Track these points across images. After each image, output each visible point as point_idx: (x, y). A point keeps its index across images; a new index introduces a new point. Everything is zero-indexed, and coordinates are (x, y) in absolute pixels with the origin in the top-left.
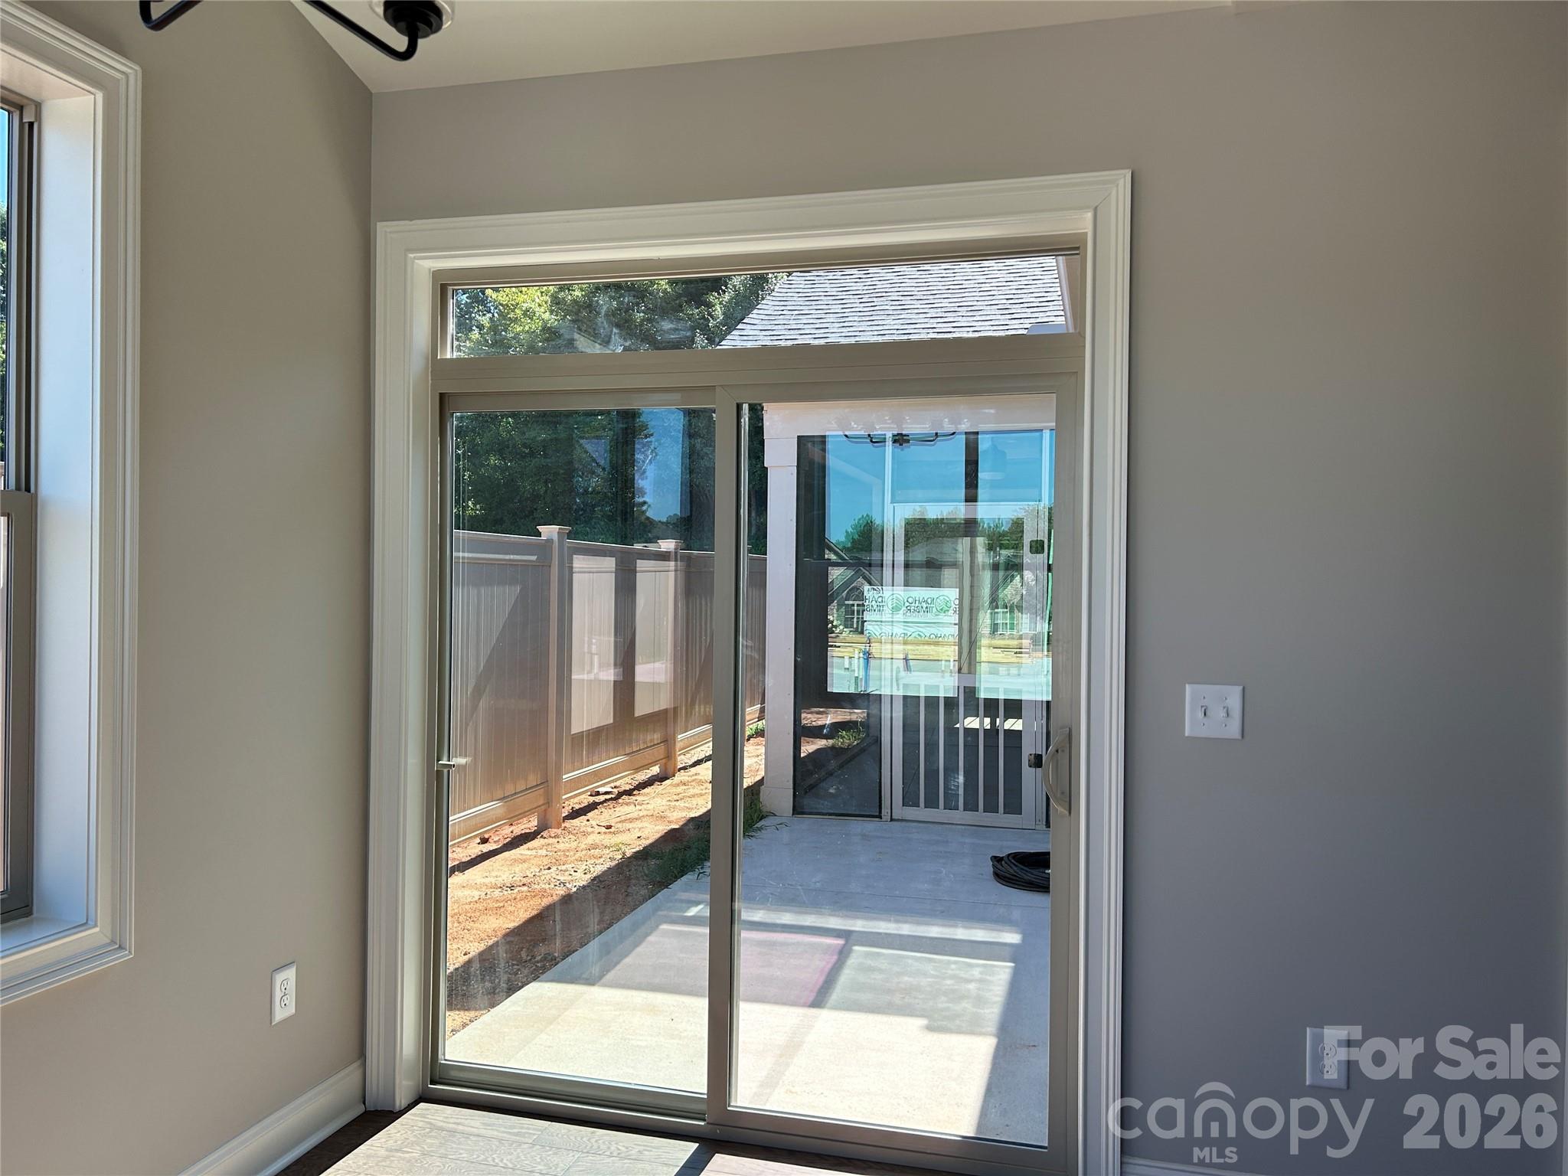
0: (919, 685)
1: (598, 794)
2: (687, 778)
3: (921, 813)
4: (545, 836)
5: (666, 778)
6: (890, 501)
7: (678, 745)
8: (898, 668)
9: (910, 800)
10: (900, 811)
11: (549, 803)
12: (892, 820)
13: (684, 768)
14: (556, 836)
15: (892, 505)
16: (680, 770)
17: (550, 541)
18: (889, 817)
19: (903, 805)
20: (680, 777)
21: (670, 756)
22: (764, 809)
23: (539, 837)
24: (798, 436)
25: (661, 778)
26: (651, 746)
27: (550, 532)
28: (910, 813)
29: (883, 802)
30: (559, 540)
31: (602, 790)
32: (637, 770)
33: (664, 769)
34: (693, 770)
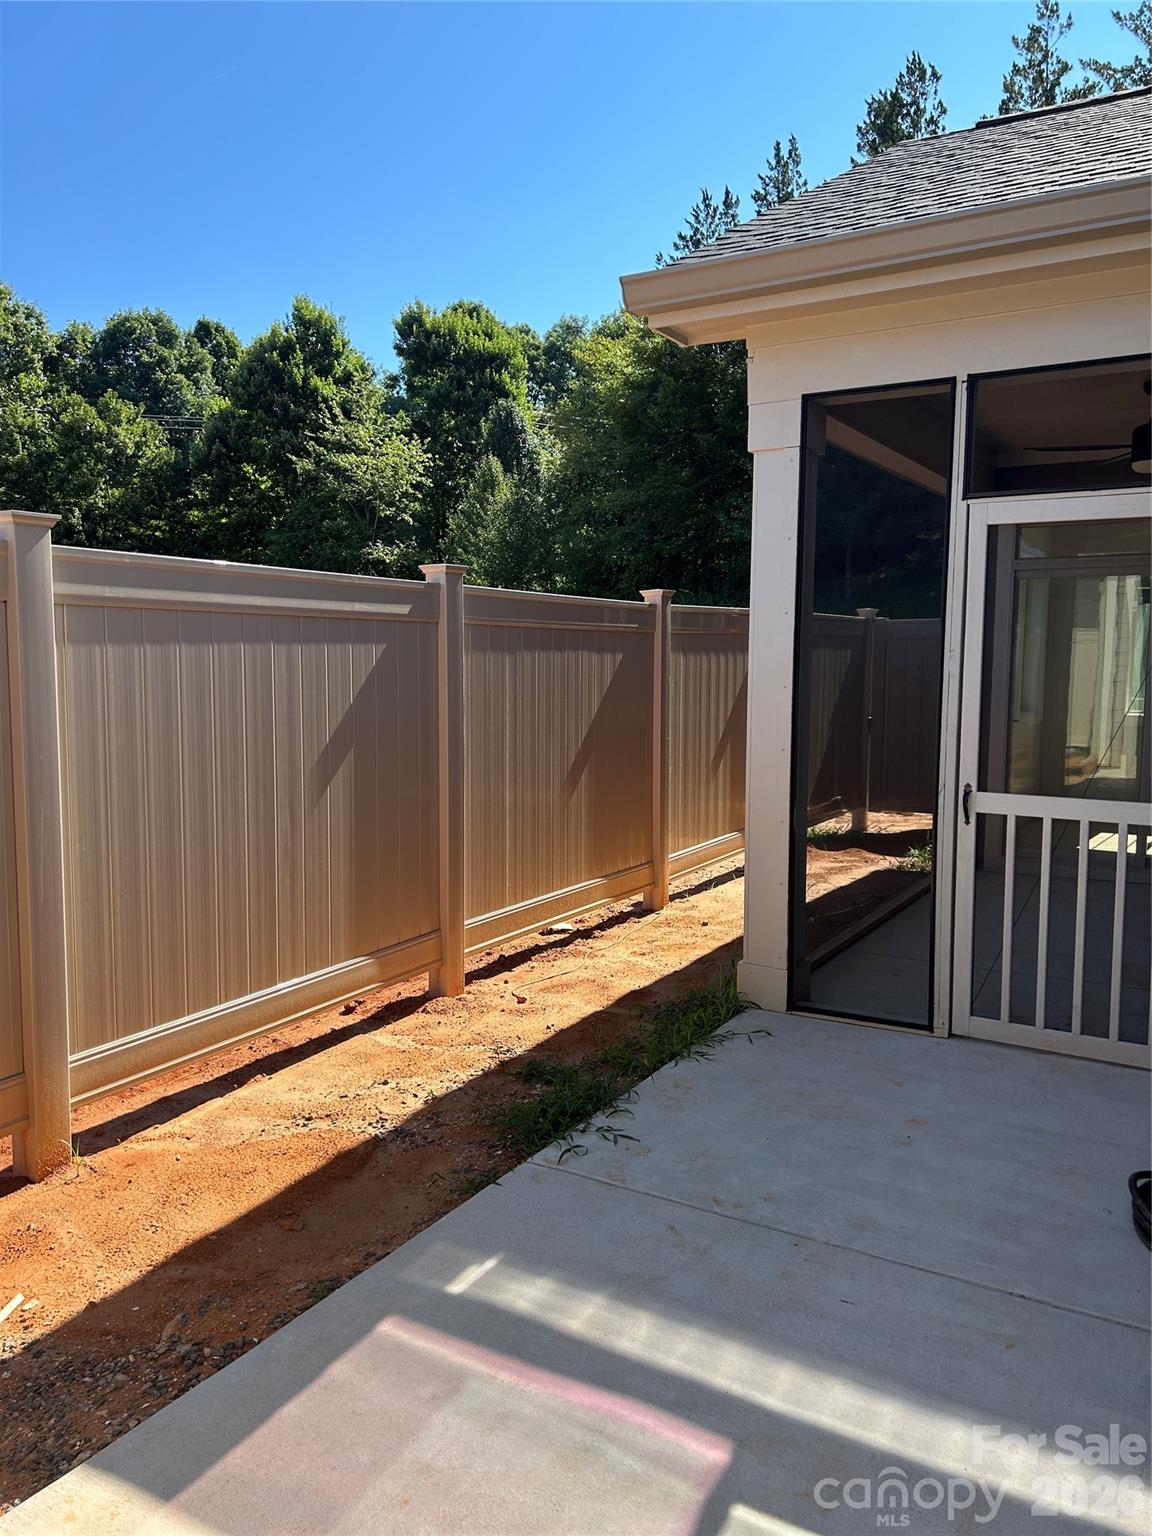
0: (1005, 817)
1: (551, 932)
2: (678, 912)
3: (1001, 1028)
4: (428, 1009)
5: (651, 911)
6: (961, 495)
7: (669, 868)
8: (968, 785)
9: (983, 1003)
10: (965, 1022)
11: (442, 959)
12: (951, 1035)
13: (680, 895)
14: (443, 1012)
15: (965, 502)
16: (673, 898)
17: (435, 586)
18: (947, 1031)
19: (972, 1014)
20: (670, 911)
21: (655, 882)
22: (741, 997)
23: (421, 1009)
24: (804, 396)
25: (641, 911)
26: (636, 867)
27: (437, 573)
28: (982, 1026)
29: (936, 1006)
30: (447, 582)
31: (555, 927)
32: (617, 897)
33: (650, 897)
34: (693, 899)
